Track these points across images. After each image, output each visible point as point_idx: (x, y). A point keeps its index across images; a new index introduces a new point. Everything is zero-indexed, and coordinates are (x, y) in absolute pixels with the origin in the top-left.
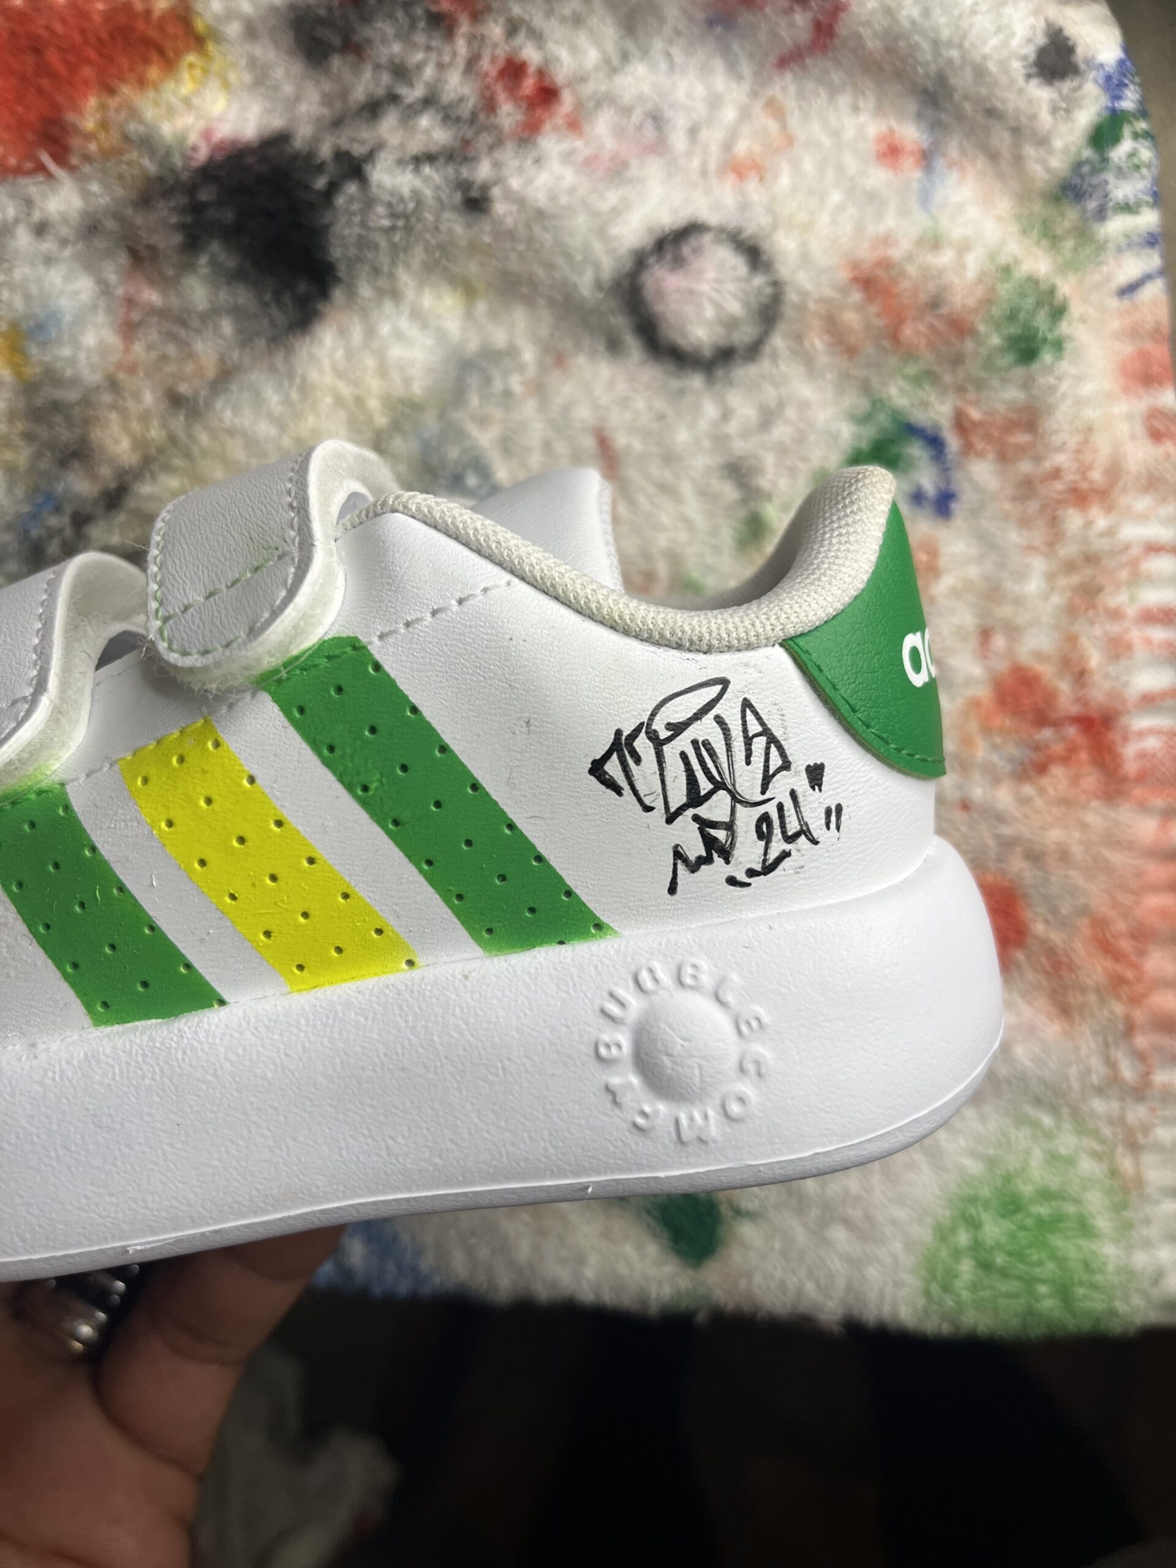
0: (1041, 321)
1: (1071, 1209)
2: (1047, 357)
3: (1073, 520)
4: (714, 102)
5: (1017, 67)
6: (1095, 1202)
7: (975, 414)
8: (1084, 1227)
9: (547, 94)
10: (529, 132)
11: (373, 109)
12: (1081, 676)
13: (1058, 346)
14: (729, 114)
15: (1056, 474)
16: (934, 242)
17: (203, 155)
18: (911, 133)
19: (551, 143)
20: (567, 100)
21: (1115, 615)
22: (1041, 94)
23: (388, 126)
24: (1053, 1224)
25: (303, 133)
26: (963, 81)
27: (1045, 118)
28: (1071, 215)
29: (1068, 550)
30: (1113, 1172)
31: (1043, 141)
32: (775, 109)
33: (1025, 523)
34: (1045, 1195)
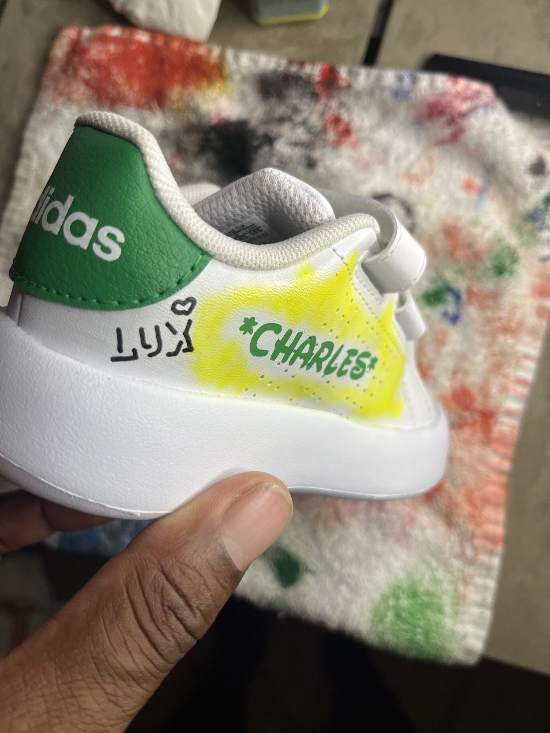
0: (508, 263)
1: (436, 601)
2: (506, 275)
3: (501, 338)
4: (408, 151)
5: (523, 168)
6: (447, 601)
7: (475, 289)
8: (440, 610)
9: (347, 132)
10: (337, 144)
11: (281, 120)
12: (486, 395)
13: (512, 273)
14: (412, 157)
15: (500, 319)
16: (475, 223)
17: (214, 121)
18: (478, 181)
19: (345, 150)
20: (354, 137)
21: (506, 376)
22: (529, 180)
23: (285, 129)
24: (428, 606)
25: (254, 122)
26: (502, 168)
27: (528, 188)
28: (529, 226)
29: (496, 348)
30: (456, 591)
31: (526, 197)
32: (430, 160)
33: (483, 334)
34: (428, 593)
